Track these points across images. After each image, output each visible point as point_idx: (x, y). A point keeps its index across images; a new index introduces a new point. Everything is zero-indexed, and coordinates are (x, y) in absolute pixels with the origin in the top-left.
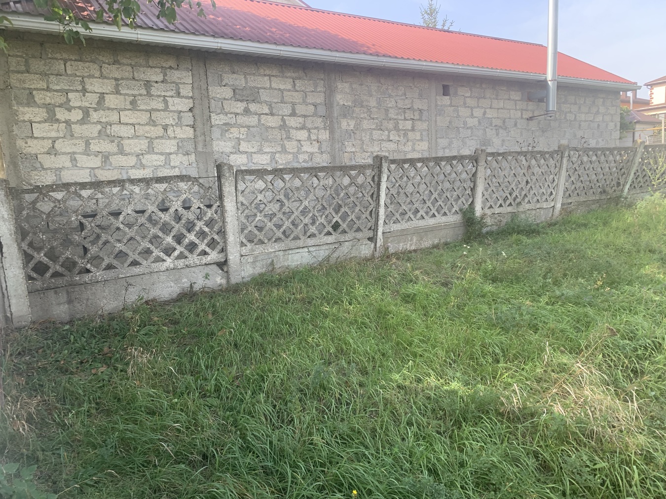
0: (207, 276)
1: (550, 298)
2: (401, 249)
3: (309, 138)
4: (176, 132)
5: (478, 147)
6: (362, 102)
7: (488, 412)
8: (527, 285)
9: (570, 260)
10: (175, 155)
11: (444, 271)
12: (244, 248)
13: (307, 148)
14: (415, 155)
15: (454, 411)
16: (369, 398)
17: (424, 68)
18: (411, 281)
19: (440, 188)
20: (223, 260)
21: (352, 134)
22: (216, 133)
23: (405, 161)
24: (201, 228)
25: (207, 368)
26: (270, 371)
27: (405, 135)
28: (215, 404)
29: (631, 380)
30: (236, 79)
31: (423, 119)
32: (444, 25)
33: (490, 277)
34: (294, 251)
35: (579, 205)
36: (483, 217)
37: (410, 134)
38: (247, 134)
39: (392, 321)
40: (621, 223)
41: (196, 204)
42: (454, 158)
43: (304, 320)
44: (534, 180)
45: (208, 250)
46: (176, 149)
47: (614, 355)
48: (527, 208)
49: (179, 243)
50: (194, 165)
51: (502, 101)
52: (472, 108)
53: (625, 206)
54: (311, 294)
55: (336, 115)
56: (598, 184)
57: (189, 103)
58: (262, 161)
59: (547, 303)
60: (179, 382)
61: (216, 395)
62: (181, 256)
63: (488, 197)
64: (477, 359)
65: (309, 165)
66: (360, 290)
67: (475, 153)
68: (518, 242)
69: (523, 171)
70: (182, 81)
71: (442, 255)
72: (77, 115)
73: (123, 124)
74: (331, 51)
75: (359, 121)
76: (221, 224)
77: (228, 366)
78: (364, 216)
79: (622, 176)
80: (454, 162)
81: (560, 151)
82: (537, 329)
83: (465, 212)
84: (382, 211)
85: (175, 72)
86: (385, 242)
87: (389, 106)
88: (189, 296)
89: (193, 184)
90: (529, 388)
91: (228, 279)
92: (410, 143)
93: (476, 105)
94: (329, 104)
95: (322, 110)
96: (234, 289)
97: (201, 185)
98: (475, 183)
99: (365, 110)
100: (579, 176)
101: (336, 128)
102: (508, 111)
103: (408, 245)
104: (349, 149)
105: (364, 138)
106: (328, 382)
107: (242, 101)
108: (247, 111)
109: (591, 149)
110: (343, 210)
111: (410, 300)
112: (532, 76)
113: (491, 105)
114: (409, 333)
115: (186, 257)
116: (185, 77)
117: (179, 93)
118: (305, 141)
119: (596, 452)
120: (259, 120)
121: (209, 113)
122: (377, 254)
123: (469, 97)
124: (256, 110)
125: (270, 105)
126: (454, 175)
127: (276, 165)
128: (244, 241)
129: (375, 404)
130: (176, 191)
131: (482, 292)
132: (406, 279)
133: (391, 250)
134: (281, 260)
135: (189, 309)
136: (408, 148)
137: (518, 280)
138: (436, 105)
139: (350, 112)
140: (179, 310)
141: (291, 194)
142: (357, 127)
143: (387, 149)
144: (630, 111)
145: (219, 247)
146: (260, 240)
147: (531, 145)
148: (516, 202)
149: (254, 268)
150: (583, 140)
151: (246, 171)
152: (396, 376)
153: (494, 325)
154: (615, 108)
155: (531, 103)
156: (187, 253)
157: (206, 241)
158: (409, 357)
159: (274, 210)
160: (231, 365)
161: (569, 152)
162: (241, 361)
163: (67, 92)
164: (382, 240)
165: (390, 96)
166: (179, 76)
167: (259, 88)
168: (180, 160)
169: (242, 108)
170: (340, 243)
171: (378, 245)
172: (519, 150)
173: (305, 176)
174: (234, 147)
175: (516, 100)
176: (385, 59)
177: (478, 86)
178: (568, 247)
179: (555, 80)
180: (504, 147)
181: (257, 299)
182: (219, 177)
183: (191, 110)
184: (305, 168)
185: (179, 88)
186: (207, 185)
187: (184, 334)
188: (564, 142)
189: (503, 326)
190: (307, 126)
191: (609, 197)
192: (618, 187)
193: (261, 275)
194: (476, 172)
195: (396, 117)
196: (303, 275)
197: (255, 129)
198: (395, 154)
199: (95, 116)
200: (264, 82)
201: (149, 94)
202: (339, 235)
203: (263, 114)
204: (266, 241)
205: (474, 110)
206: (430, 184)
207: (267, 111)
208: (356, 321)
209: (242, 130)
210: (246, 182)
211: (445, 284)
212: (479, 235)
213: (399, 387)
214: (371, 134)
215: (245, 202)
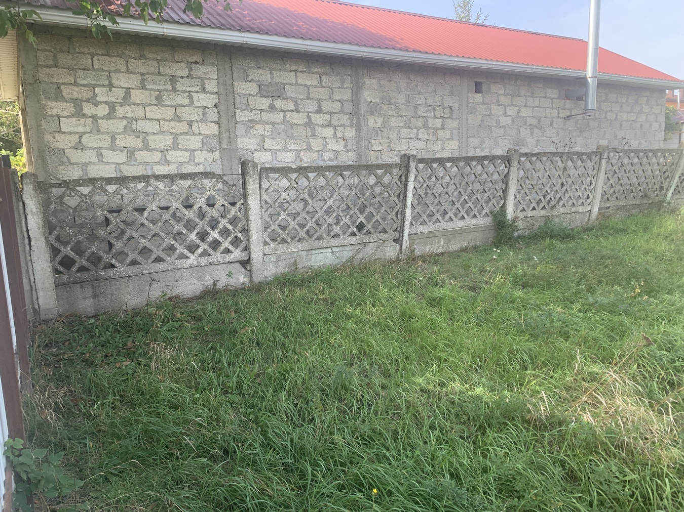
0: (230, 275)
1: (583, 305)
2: (427, 251)
3: (335, 136)
4: (201, 129)
5: (511, 147)
6: (391, 98)
7: (513, 419)
8: (559, 291)
9: (606, 267)
10: (200, 152)
11: (472, 276)
12: (267, 247)
13: (332, 145)
14: (445, 155)
15: (478, 416)
16: (391, 400)
17: (455, 64)
18: (437, 284)
19: (470, 189)
20: (246, 259)
21: (379, 132)
22: (241, 130)
23: (434, 160)
24: (224, 226)
25: (229, 365)
26: (292, 369)
27: (435, 133)
28: (237, 401)
29: (667, 393)
30: (262, 75)
31: (454, 117)
32: (478, 19)
33: (520, 283)
34: (317, 252)
35: (618, 210)
36: (515, 219)
37: (440, 132)
38: (272, 131)
39: (416, 324)
40: (662, 230)
41: (220, 201)
42: (485, 158)
43: (327, 321)
44: (570, 182)
45: (231, 247)
46: (201, 146)
47: (650, 366)
48: (562, 212)
49: (203, 240)
50: (219, 162)
51: (538, 99)
52: (505, 107)
53: (668, 212)
54: (334, 295)
55: (362, 112)
56: (639, 188)
57: (214, 99)
58: (287, 159)
59: (580, 311)
60: (201, 377)
61: (237, 391)
62: (205, 254)
63: (520, 199)
64: (504, 365)
65: (335, 163)
66: (383, 292)
67: (507, 153)
68: (551, 247)
69: (558, 173)
70: (208, 76)
71: (470, 259)
72: (103, 110)
73: (148, 119)
74: (360, 46)
75: (386, 118)
76: (244, 222)
77: (250, 364)
78: (390, 217)
79: (666, 179)
80: (486, 162)
81: (599, 152)
82: (568, 337)
83: (495, 215)
84: (408, 212)
85: (200, 67)
86: (411, 244)
87: (418, 103)
88: (211, 293)
89: (217, 181)
90: (557, 397)
91: (251, 277)
92: (439, 142)
93: (510, 103)
94: (356, 101)
95: (348, 107)
96: (257, 288)
97: (225, 183)
98: (507, 184)
99: (394, 107)
100: (619, 179)
101: (363, 125)
102: (544, 109)
103: (436, 247)
104: (375, 148)
105: (391, 136)
106: (350, 383)
107: (267, 97)
108: (272, 108)
109: (632, 151)
110: (368, 210)
111: (435, 303)
112: (571, 72)
113: (526, 103)
114: (433, 336)
115: (210, 255)
116: (211, 72)
117: (204, 89)
118: (331, 138)
119: (626, 463)
120: (284, 117)
121: (233, 109)
122: (402, 257)
123: (502, 95)
124: (281, 107)
125: (296, 102)
126: (485, 176)
127: (300, 163)
128: (268, 239)
129: (397, 407)
130: (201, 188)
131: (511, 297)
132: (432, 282)
133: (418, 253)
134: (304, 260)
135: (212, 307)
136: (437, 147)
137: (549, 286)
138: (468, 103)
139: (378, 109)
140: (201, 307)
141: (315, 193)
142: (385, 124)
143: (416, 148)
144: (676, 111)
145: (242, 246)
146: (283, 239)
147: (568, 146)
148: (550, 205)
149: (277, 267)
150: (625, 141)
151: (270, 168)
152: (420, 380)
153: (523, 332)
154: (660, 107)
155: (568, 101)
156: (210, 251)
157: (229, 239)
158: (433, 361)
159: (298, 209)
160: (253, 362)
161: (609, 153)
162: (263, 359)
163: (94, 87)
164: (408, 242)
165: (419, 93)
166: (204, 71)
167: (284, 84)
168: (205, 157)
169: (268, 104)
170: (365, 244)
171: (404, 247)
172: (555, 151)
173: (329, 174)
174: (258, 145)
175: (553, 98)
176: (414, 55)
177: (512, 83)
178: (605, 252)
179: (595, 77)
180: (539, 147)
181: (279, 298)
182: (243, 175)
183: (216, 106)
184: (330, 166)
185: (204, 84)
186: (231, 183)
187: (207, 331)
188: (604, 143)
189: (532, 333)
190: (332, 123)
191: (650, 201)
192: (660, 191)
193: (284, 275)
194: (508, 173)
195: (425, 115)
196: (326, 276)
197: (280, 126)
198: (423, 153)
199: (120, 111)
200: (290, 77)
201: (174, 90)
202: (363, 236)
203: (288, 111)
204: (289, 241)
205: (508, 108)
206: (460, 184)
207: (292, 107)
208: (379, 324)
209: (267, 126)
210: (270, 180)
211: (473, 289)
212: (510, 238)
213: (422, 390)
214: (399, 132)
215: (268, 200)
